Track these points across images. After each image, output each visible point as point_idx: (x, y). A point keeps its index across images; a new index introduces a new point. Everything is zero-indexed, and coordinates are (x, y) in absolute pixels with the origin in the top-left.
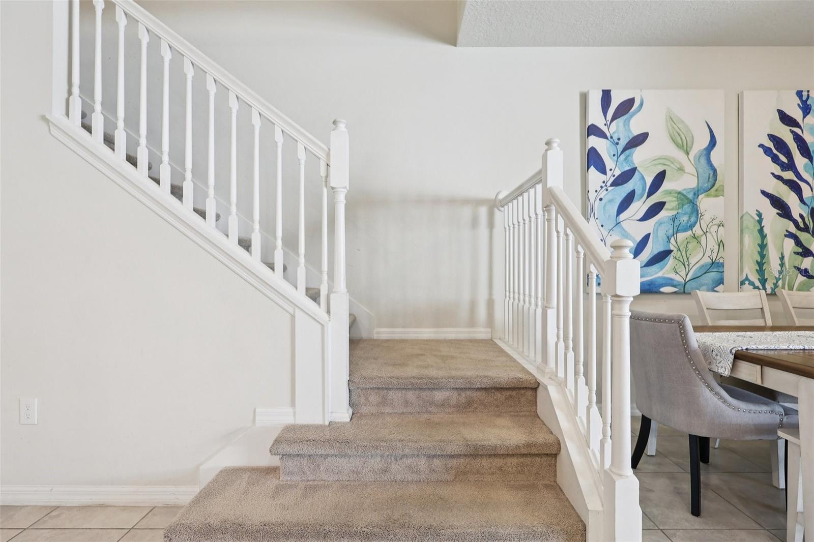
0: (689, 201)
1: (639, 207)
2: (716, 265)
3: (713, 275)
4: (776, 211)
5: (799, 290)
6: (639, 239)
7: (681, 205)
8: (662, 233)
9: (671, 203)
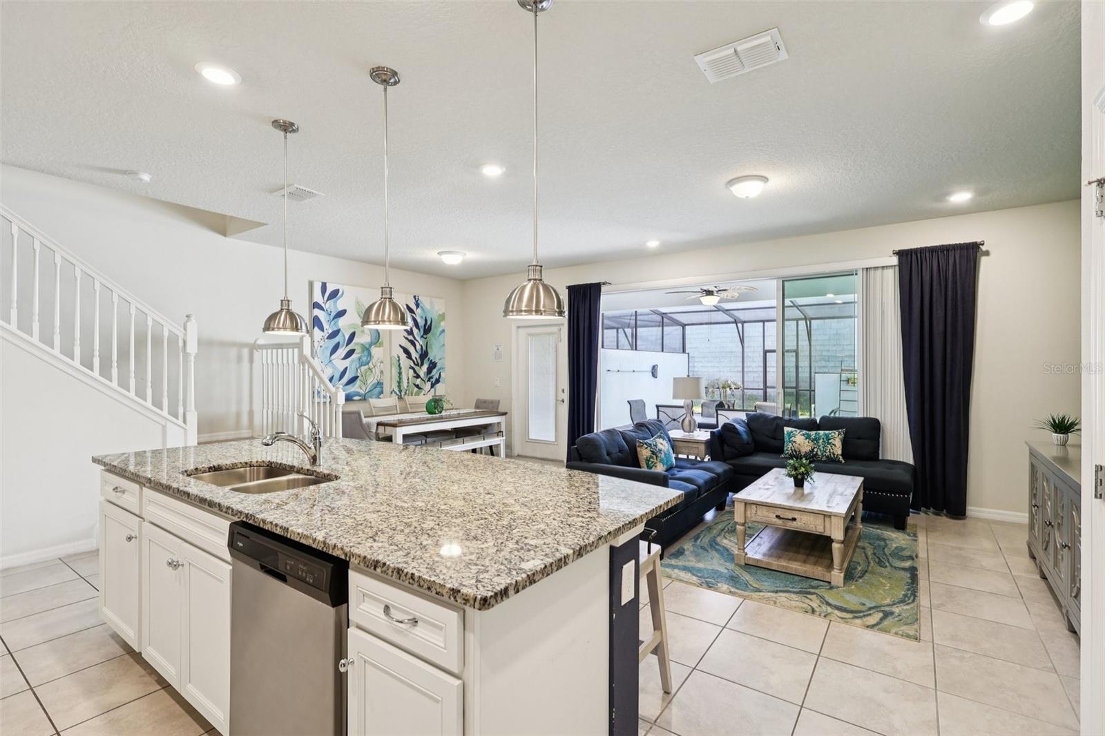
0: (367, 349)
1: (342, 352)
2: (380, 384)
3: (378, 389)
4: (405, 355)
5: (415, 395)
6: (342, 370)
7: (363, 351)
8: (353, 367)
9: (358, 350)
